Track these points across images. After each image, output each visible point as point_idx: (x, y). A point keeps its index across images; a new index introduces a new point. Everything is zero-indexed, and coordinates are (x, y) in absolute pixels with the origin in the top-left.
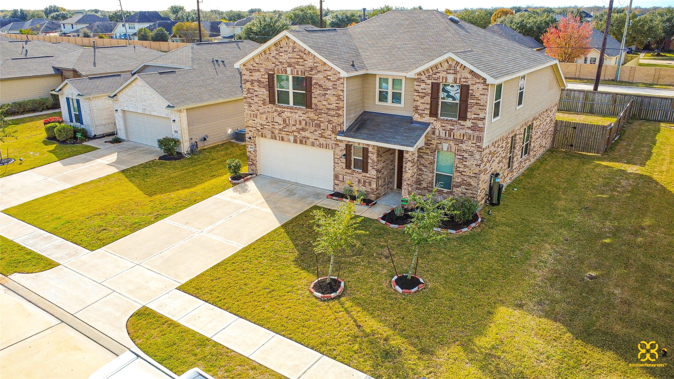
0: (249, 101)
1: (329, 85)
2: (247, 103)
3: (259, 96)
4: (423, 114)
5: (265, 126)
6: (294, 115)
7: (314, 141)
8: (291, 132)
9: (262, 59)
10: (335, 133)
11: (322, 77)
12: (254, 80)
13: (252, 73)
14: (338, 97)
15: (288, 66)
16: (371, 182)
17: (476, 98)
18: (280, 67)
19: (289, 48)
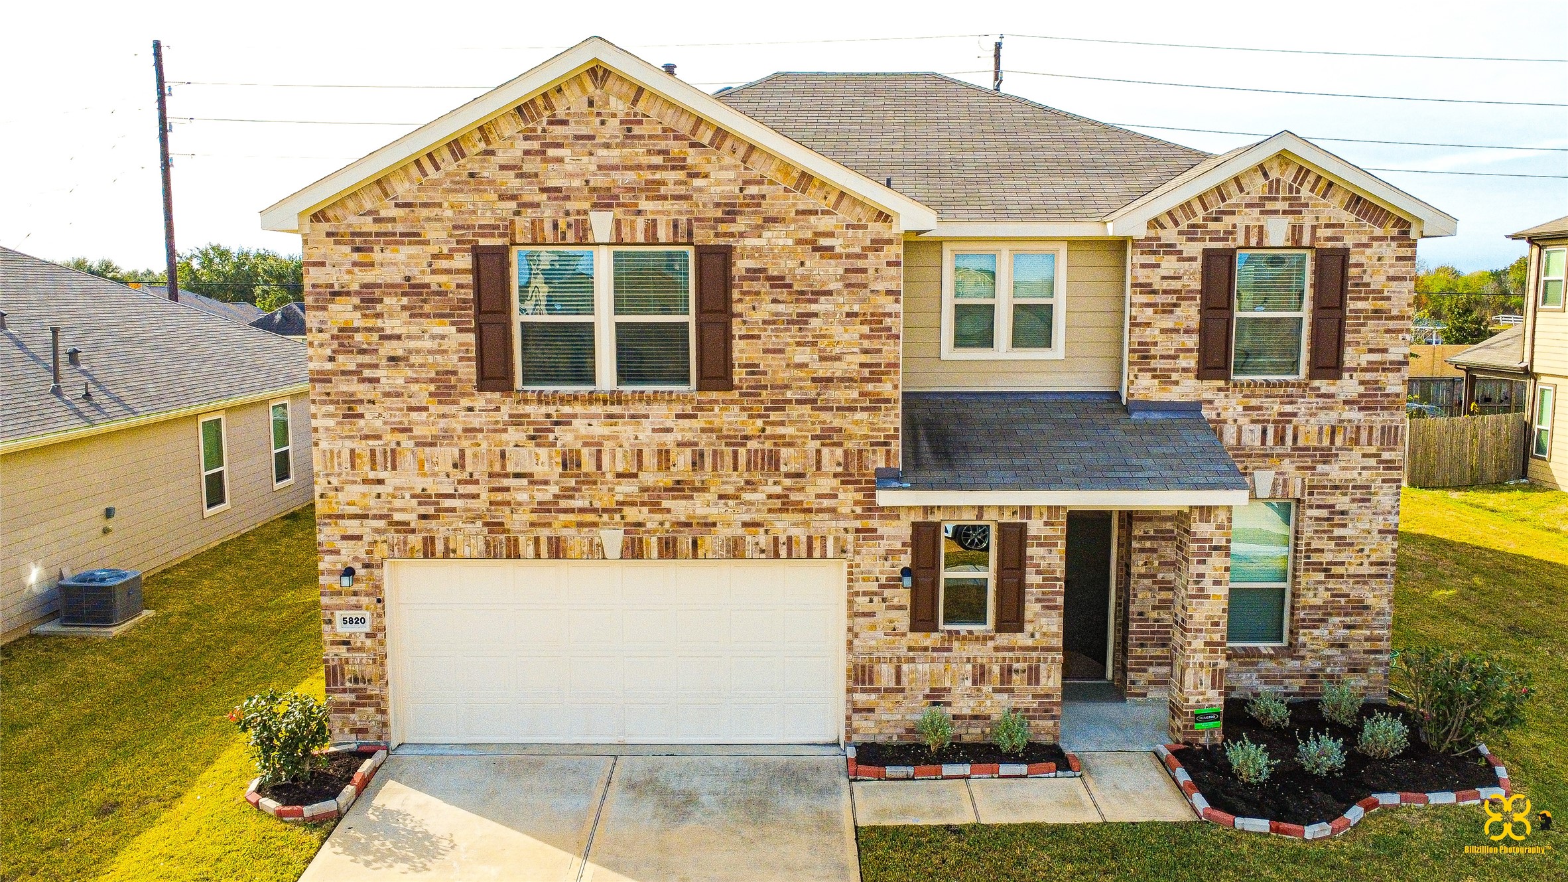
0: (344, 388)
1: (828, 273)
2: (332, 402)
3: (414, 359)
4: (1174, 370)
5: (448, 503)
6: (625, 430)
7: (740, 532)
8: (605, 510)
9: (435, 184)
10: (858, 482)
11: (790, 242)
12: (379, 286)
13: (371, 250)
14: (871, 322)
15: (596, 206)
16: (1038, 668)
17: (1374, 291)
18: (548, 213)
19: (603, 123)
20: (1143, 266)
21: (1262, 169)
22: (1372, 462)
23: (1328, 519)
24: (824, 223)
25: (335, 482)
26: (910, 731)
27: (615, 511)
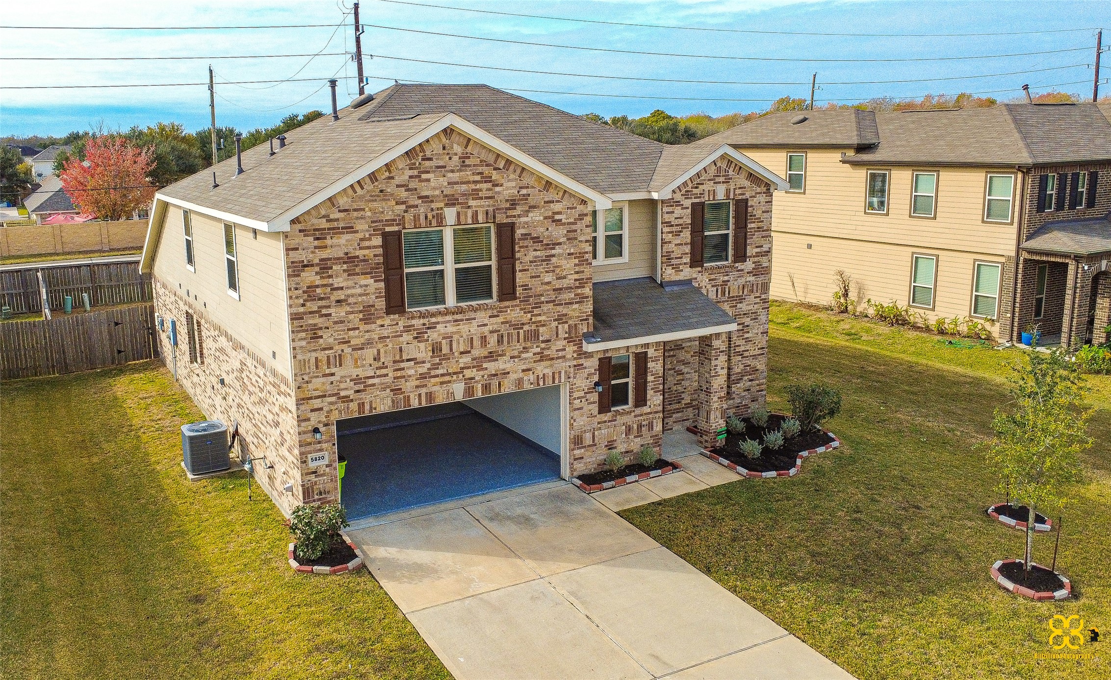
0: (311, 322)
1: (559, 233)
2: (303, 331)
3: (350, 300)
4: (680, 264)
5: (371, 381)
6: (464, 328)
7: (521, 375)
8: (455, 373)
9: (361, 197)
10: (574, 341)
11: (542, 218)
12: (329, 259)
13: (325, 238)
14: (579, 257)
15: (447, 205)
16: (652, 422)
17: (757, 219)
18: (422, 210)
19: (450, 158)
20: (667, 213)
21: (715, 163)
22: (758, 300)
23: (743, 330)
24: (557, 207)
25: (306, 378)
26: (599, 465)
27: (459, 373)
